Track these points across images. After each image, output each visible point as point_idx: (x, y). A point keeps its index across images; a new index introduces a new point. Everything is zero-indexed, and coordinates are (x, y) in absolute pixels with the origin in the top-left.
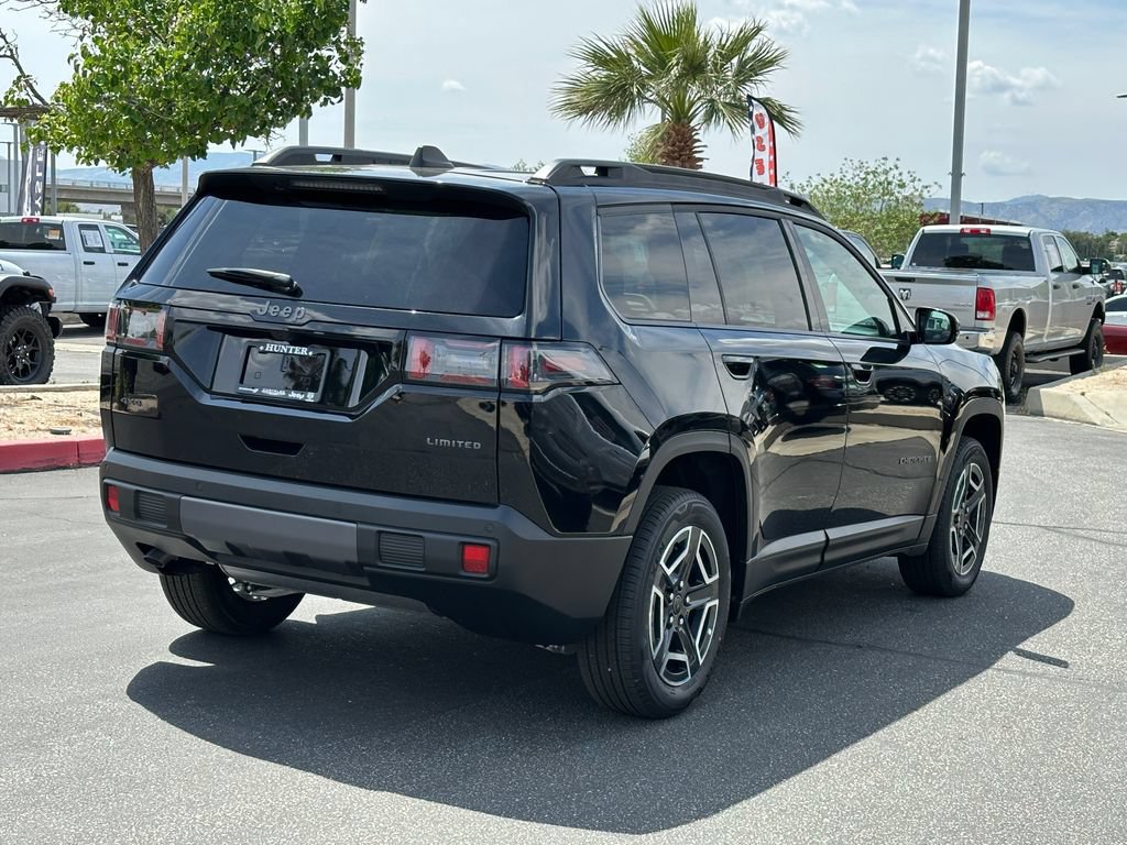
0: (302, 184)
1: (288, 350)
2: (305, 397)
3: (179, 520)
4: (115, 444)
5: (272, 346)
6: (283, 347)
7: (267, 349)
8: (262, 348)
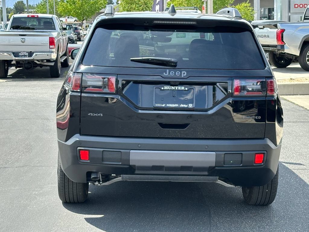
0: (156, 22)
1: (175, 88)
2: (188, 106)
3: (129, 160)
4: (80, 133)
5: (167, 87)
6: (172, 87)
7: (165, 89)
8: (163, 88)
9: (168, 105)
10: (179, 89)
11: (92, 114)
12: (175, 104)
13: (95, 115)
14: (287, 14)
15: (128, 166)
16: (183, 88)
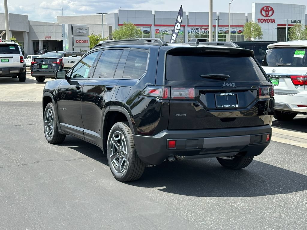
0: (207, 50)
3: (203, 145)
4: (168, 128)
5: (222, 94)
8: (220, 95)
9: (224, 106)
10: (229, 95)
11: (178, 115)
12: (228, 105)
13: (180, 115)
14: (72, 47)
15: (200, 149)
16: (231, 94)
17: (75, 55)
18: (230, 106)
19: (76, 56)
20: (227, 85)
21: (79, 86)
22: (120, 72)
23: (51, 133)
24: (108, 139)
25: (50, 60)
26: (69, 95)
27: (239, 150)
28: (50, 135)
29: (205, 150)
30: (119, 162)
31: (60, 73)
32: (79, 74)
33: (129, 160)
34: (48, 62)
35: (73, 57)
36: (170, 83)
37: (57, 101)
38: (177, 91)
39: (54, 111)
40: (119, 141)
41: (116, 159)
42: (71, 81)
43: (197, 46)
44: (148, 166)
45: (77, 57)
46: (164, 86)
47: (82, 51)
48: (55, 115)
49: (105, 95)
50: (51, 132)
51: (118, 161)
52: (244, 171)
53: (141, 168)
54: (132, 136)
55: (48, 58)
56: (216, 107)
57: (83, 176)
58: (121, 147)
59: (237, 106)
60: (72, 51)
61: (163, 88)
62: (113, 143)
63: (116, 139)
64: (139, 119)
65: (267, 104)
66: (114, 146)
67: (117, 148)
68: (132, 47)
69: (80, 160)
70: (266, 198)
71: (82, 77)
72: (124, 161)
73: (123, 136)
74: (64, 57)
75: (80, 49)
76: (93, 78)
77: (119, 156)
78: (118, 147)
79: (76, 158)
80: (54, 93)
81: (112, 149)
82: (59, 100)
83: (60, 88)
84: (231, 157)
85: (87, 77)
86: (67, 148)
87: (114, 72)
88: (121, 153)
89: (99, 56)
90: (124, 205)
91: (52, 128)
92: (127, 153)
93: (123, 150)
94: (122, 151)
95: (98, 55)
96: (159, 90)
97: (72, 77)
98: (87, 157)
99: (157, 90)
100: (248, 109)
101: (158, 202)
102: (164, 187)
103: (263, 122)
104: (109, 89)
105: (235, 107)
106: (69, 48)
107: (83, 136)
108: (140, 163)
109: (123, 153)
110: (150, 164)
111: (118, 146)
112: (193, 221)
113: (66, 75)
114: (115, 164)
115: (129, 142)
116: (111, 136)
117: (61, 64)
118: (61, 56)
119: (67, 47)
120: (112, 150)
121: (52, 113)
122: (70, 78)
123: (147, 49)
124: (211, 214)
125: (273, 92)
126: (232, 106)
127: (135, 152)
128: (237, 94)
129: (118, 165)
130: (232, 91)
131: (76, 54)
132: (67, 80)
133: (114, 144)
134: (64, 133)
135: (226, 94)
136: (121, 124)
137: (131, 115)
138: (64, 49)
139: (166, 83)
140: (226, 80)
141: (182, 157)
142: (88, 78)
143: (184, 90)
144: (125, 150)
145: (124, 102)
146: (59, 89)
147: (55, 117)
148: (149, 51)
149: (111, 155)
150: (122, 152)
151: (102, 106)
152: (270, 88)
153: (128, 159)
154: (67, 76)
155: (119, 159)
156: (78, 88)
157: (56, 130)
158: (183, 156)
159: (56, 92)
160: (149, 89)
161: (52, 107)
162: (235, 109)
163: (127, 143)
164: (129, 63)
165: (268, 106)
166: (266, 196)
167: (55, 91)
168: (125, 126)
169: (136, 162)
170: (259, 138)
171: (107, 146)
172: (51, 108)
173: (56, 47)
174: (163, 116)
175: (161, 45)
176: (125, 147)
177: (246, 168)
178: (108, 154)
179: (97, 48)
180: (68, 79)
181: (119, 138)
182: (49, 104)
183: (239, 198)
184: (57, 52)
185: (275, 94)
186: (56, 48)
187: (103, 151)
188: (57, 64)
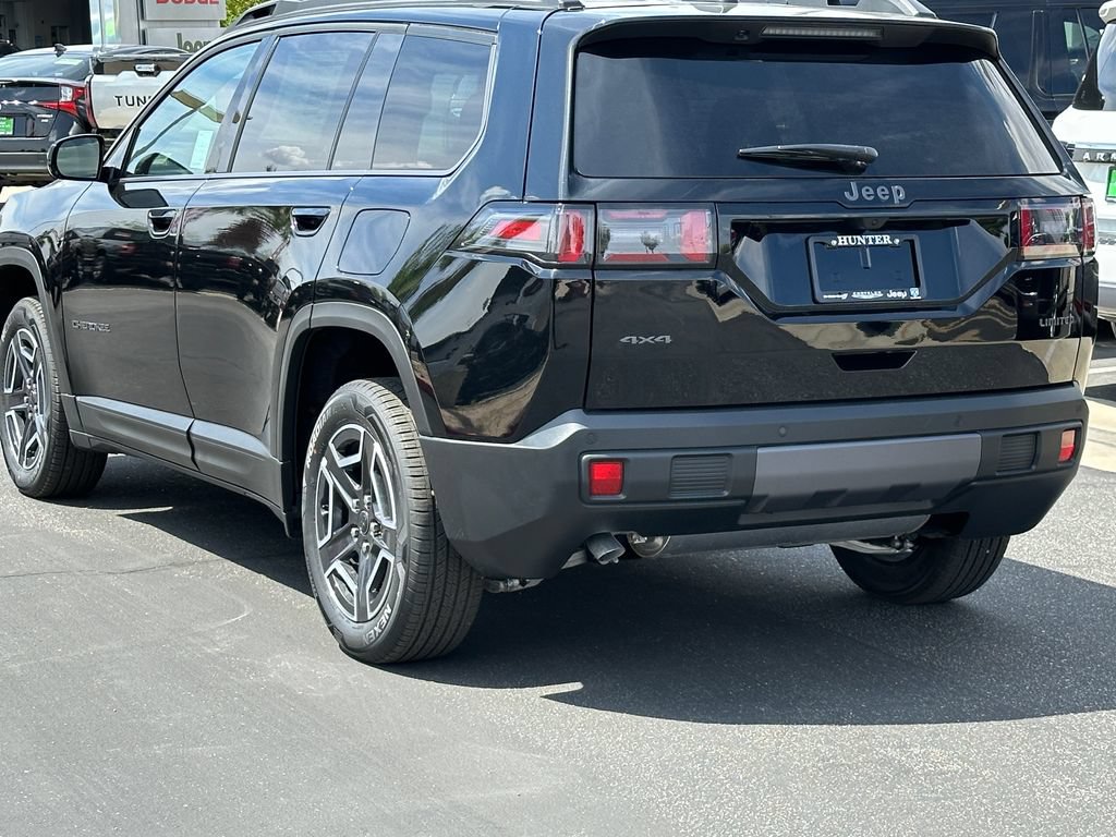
1: (867, 240)
2: (909, 294)
3: (751, 481)
4: (584, 405)
5: (845, 237)
6: (859, 237)
7: (840, 244)
8: (834, 243)
9: (854, 295)
10: (877, 243)
11: (634, 338)
12: (872, 289)
13: (644, 340)
14: (133, 27)
15: (743, 502)
16: (887, 239)
17: (151, 67)
18: (879, 294)
19: (158, 70)
20: (864, 193)
21: (166, 211)
22: (357, 140)
23: (35, 446)
24: (308, 460)
25: (22, 92)
26: (122, 258)
27: (928, 505)
28: (30, 455)
29: (763, 504)
30: (360, 568)
31: (70, 154)
32: (169, 155)
33: (404, 559)
34: (16, 102)
35: (141, 74)
36: (595, 188)
37: (59, 293)
38: (629, 228)
39: (44, 337)
40: (357, 472)
41: (344, 559)
42: (128, 187)
43: (725, 12)
44: (498, 588)
45: (162, 73)
46: (563, 202)
47: (188, 43)
48: (49, 357)
49: (288, 250)
50: (32, 440)
51: (356, 568)
52: (965, 610)
53: (462, 596)
54: (419, 445)
55: (12, 85)
56: (815, 301)
57: (190, 638)
58: (366, 497)
59: (915, 293)
60: (135, 45)
61: (560, 210)
62: (331, 480)
63: (343, 462)
64: (459, 364)
65: (1065, 290)
66: (337, 494)
67: (351, 502)
68: (416, 17)
69: (174, 569)
70: (1049, 727)
71: (183, 171)
72: (385, 562)
73: (377, 448)
74: (97, 78)
75: (179, 35)
76: (230, 170)
77: (359, 545)
78: (355, 501)
79: (155, 560)
80: (46, 251)
81: (327, 509)
82: (71, 286)
83: (72, 225)
84: (898, 544)
85: (202, 167)
86: (111, 515)
87: (331, 141)
88: (366, 529)
89: (260, 63)
90: (381, 763)
91: (40, 420)
92: (394, 527)
93: (380, 514)
94: (375, 520)
95: (256, 58)
96: (544, 221)
97: (131, 168)
98: (209, 555)
99: (534, 221)
100: (966, 309)
101: (542, 750)
102: (578, 686)
103: (1042, 370)
104: (310, 223)
105: (907, 299)
106: (120, 31)
107: (190, 455)
108: (459, 572)
109: (379, 527)
110: (504, 579)
111: (353, 495)
112: (700, 828)
113: (102, 162)
114: (339, 581)
115: (406, 472)
116: (322, 449)
117: (78, 110)
118: (81, 73)
119: (111, 28)
120: (327, 515)
121: (35, 345)
122: (122, 173)
123: (486, 26)
124: (786, 794)
125: (1093, 233)
126: (893, 294)
127: (433, 521)
128: (914, 236)
129: (354, 588)
130: (890, 226)
131: (154, 60)
132: (106, 185)
133: (335, 489)
134: (96, 442)
135: (861, 240)
136: (364, 392)
137: (413, 346)
138: (96, 37)
139: (572, 187)
140: (861, 170)
141: (659, 541)
142: (207, 172)
143: (662, 220)
144: (388, 513)
145: (380, 286)
146: (67, 233)
147: (51, 366)
148: (496, 36)
149: (321, 539)
150: (373, 525)
151: (276, 306)
152: (1075, 211)
153: (399, 553)
154: (108, 165)
155: (361, 555)
156: (161, 223)
157: (60, 428)
158: (663, 534)
159: (53, 246)
160: (497, 220)
161: (38, 320)
162: (909, 307)
163: (393, 477)
164: (405, 93)
165: (1070, 298)
166: (1053, 718)
167: (50, 240)
168: (384, 399)
169: (441, 569)
170: (1022, 448)
171: (304, 497)
172: (32, 322)
173: (53, 28)
174: (565, 345)
175: (553, 8)
176: (386, 500)
177: (971, 600)
178: (307, 533)
179: (248, 26)
180: (112, 178)
181: (356, 458)
182: (21, 303)
183: (925, 726)
184: (59, 53)
185: (1103, 242)
186: (54, 35)
187: (284, 520)
188: (60, 110)
